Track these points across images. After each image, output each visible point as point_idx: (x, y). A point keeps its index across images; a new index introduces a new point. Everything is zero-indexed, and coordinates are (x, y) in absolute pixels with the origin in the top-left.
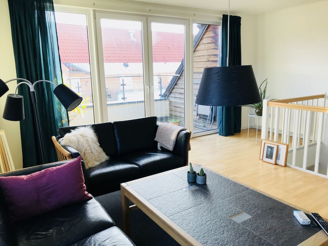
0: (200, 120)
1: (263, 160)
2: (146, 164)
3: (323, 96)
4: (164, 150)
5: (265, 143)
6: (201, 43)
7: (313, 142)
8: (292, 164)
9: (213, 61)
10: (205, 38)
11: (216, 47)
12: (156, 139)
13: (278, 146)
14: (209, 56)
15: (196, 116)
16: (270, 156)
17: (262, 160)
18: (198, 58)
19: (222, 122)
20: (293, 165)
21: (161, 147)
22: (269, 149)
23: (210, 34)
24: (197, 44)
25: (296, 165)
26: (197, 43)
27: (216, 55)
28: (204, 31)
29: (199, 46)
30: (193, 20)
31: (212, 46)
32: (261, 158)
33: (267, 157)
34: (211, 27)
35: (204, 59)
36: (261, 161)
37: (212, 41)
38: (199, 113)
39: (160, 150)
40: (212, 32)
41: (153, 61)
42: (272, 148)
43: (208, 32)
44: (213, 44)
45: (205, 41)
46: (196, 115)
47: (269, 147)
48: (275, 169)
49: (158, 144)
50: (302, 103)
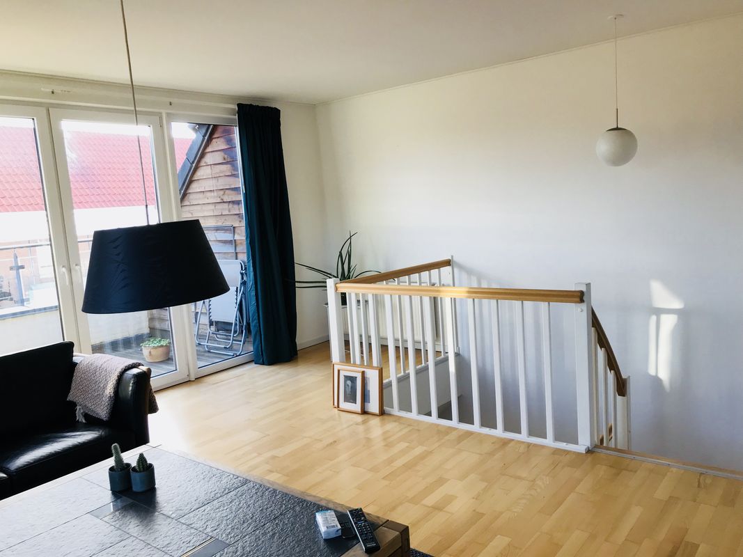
0: (218, 336)
1: (340, 406)
2: (27, 465)
3: (447, 263)
4: (92, 422)
5: (339, 371)
6: (202, 163)
7: (443, 356)
8: (393, 408)
9: (233, 202)
10: (210, 154)
11: (234, 173)
12: (70, 398)
13: (363, 373)
14: (222, 192)
15: (208, 326)
16: (351, 397)
17: (338, 407)
18: (201, 195)
19: (258, 334)
20: (395, 411)
21: (86, 416)
22: (349, 383)
23: (219, 144)
24: (194, 165)
25: (401, 408)
26: (193, 162)
27: (236, 189)
28: (206, 138)
29: (198, 170)
30: (168, 115)
31: (226, 169)
32: (336, 404)
33: (346, 400)
34: (220, 130)
35: (213, 198)
36: (336, 410)
37: (225, 159)
38: (214, 319)
39: (84, 421)
40: (222, 140)
41: (74, 205)
42: (353, 379)
43: (214, 140)
44: (229, 166)
45: (209, 159)
46: (208, 323)
47: (347, 378)
48: (364, 422)
49: (78, 408)
50: (409, 279)
